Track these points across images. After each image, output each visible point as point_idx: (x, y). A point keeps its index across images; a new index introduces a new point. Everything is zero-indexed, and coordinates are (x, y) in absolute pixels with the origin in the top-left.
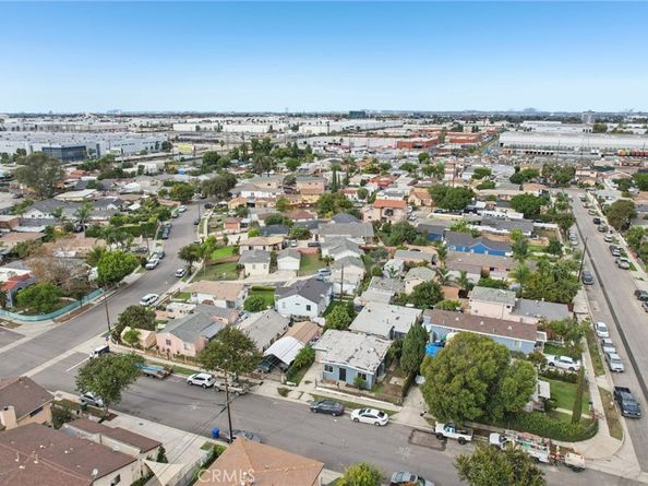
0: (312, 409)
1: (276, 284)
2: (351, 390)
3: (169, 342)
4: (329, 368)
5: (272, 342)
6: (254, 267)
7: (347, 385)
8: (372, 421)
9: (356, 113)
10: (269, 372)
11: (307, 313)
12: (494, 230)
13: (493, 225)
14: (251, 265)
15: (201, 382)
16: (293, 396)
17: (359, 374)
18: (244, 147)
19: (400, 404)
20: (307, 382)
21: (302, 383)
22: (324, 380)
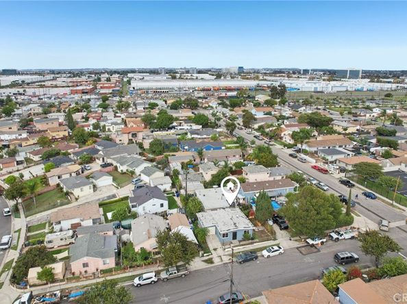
0: (240, 263)
1: (109, 197)
2: (244, 243)
3: (85, 265)
6: (82, 190)
8: (277, 253)
9: (8, 70)
12: (199, 137)
13: (198, 134)
14: (79, 189)
15: (149, 281)
16: (217, 261)
19: (275, 239)
20: (215, 250)
21: (213, 252)
22: (223, 244)
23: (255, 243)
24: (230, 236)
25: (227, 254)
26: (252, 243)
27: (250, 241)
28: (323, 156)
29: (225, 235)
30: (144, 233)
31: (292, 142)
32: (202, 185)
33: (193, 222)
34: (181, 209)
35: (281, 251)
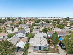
4: (35, 47)
5: (16, 44)
6: (9, 31)
7: (41, 51)
10: (17, 52)
11: (23, 36)
14: (8, 30)
17: (44, 47)
18: (5, 19)
19: (58, 53)
22: (34, 51)
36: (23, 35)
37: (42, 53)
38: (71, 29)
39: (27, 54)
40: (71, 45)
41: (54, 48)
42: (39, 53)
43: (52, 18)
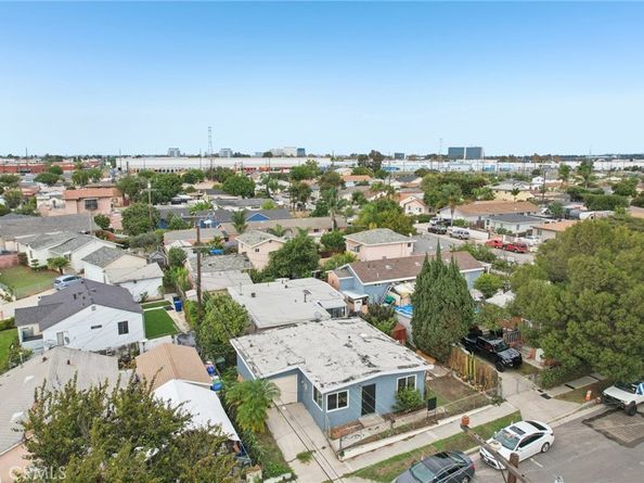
7: (386, 418)
17: (402, 383)
19: (499, 400)
20: (304, 457)
21: (296, 466)
22: (333, 433)
23: (443, 416)
24: (355, 401)
25: (351, 468)
26: (432, 420)
27: (424, 413)
28: (498, 226)
29: (337, 400)
30: (17, 415)
31: (425, 211)
32: (247, 276)
33: (220, 369)
34: (185, 336)
35: (548, 437)
36: (123, 328)
37: (403, 430)
38: (444, 233)
39: (294, 477)
40: (578, 321)
41: (447, 377)
42: (384, 436)
43: (237, 155)
